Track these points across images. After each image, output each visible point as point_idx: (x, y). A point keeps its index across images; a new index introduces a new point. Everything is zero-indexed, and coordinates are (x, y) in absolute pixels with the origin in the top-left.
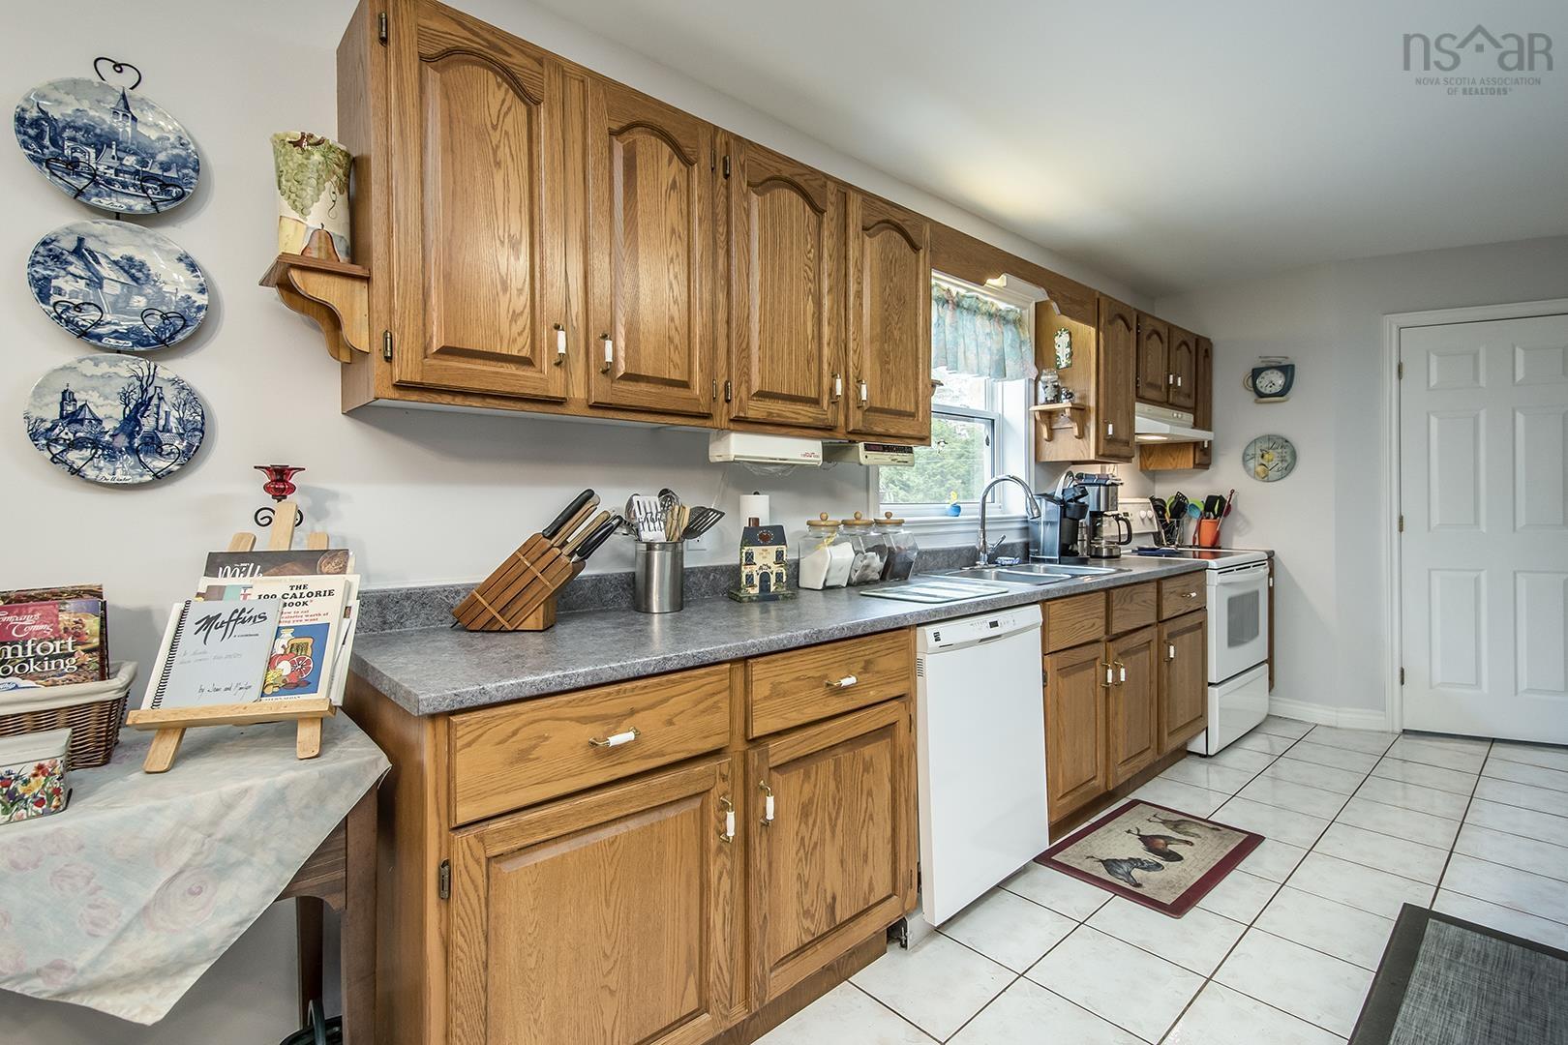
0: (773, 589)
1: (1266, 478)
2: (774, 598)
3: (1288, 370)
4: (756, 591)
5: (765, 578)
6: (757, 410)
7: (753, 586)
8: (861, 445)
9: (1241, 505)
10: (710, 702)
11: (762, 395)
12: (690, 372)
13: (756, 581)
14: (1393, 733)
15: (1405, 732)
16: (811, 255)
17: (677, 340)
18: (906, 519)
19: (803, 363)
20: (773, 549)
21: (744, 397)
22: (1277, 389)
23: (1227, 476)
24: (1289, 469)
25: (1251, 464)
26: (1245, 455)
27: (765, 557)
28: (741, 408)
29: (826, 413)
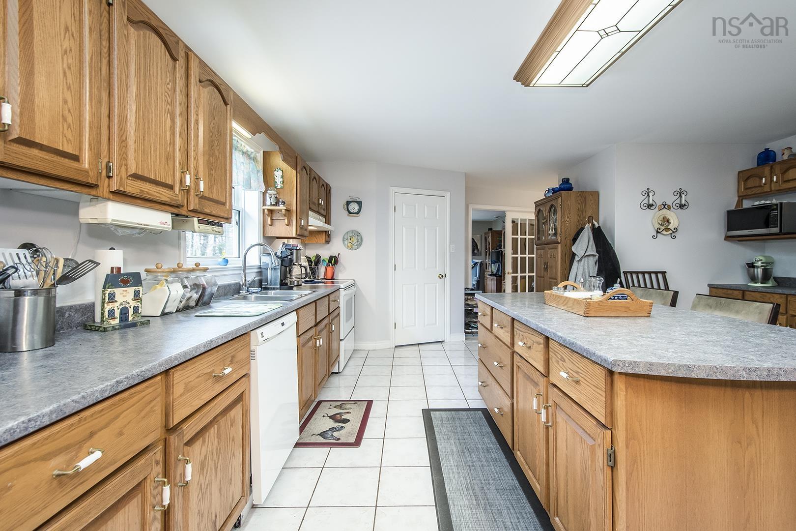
0: (130, 318)
1: (351, 249)
2: (134, 325)
3: (360, 203)
4: (117, 321)
5: (124, 312)
6: (133, 187)
7: (114, 318)
8: (196, 220)
9: (341, 260)
10: (148, 409)
11: (136, 177)
12: (80, 149)
13: (117, 314)
14: (392, 348)
15: (396, 347)
16: (169, 86)
17: (69, 119)
18: (209, 267)
19: (164, 160)
20: (131, 290)
21: (124, 176)
22: (355, 211)
23: (336, 247)
24: (360, 245)
25: (346, 242)
26: (344, 238)
27: (124, 296)
28: (121, 184)
29: (177, 195)
